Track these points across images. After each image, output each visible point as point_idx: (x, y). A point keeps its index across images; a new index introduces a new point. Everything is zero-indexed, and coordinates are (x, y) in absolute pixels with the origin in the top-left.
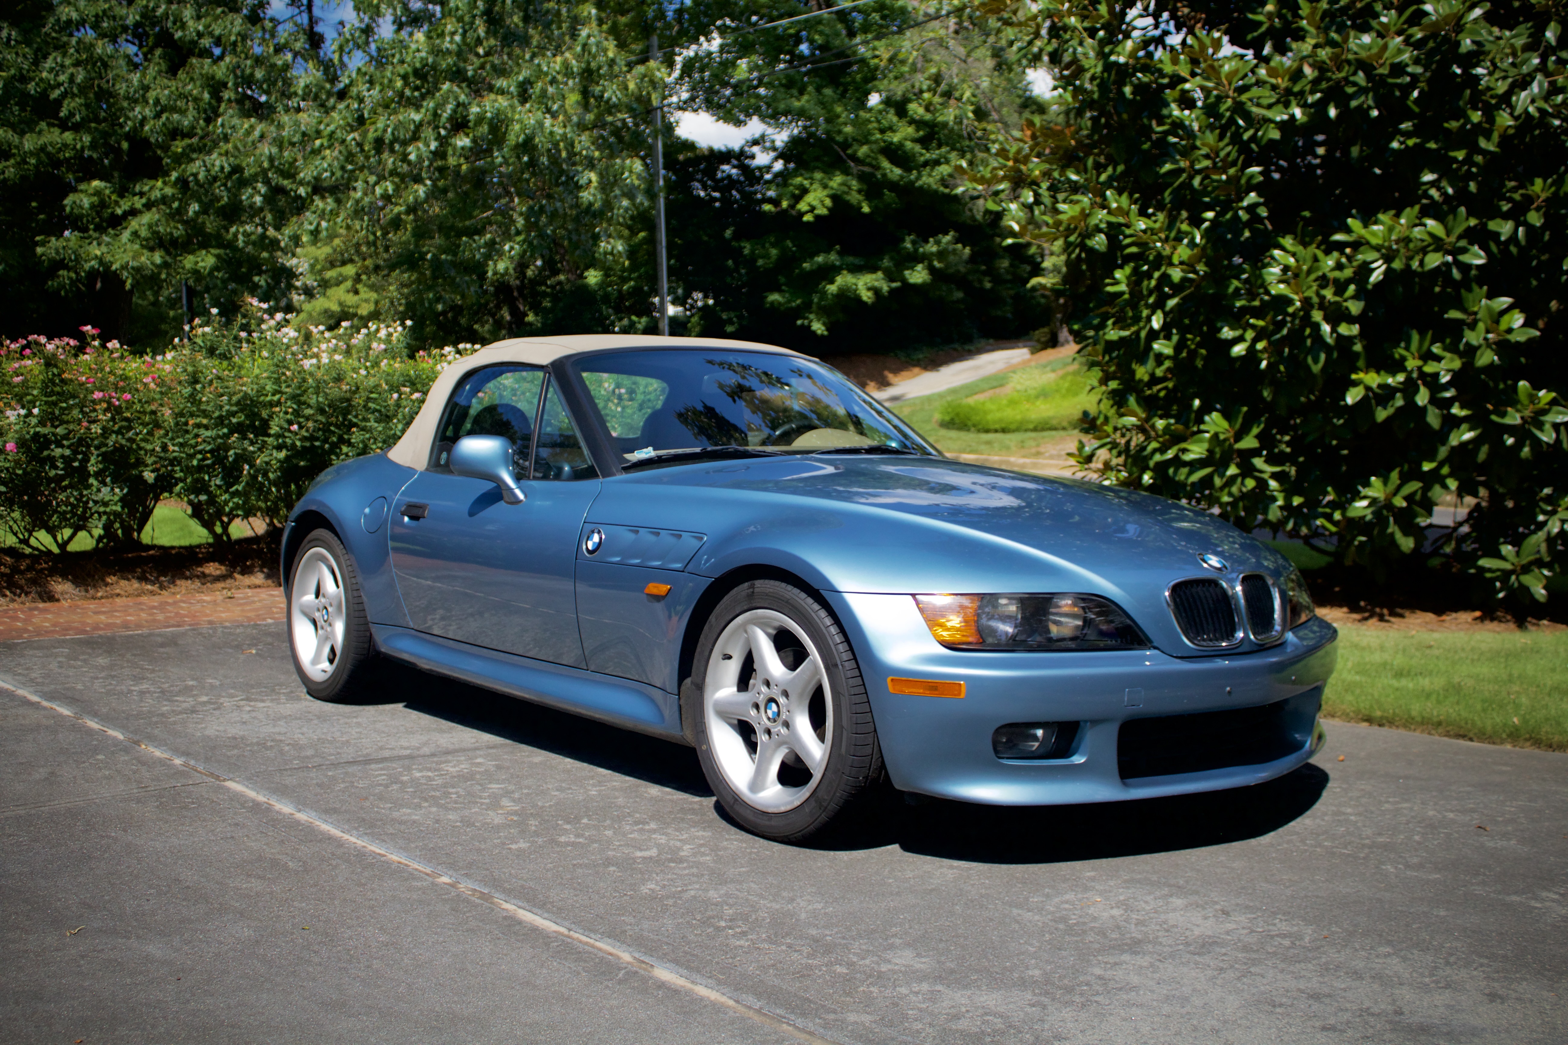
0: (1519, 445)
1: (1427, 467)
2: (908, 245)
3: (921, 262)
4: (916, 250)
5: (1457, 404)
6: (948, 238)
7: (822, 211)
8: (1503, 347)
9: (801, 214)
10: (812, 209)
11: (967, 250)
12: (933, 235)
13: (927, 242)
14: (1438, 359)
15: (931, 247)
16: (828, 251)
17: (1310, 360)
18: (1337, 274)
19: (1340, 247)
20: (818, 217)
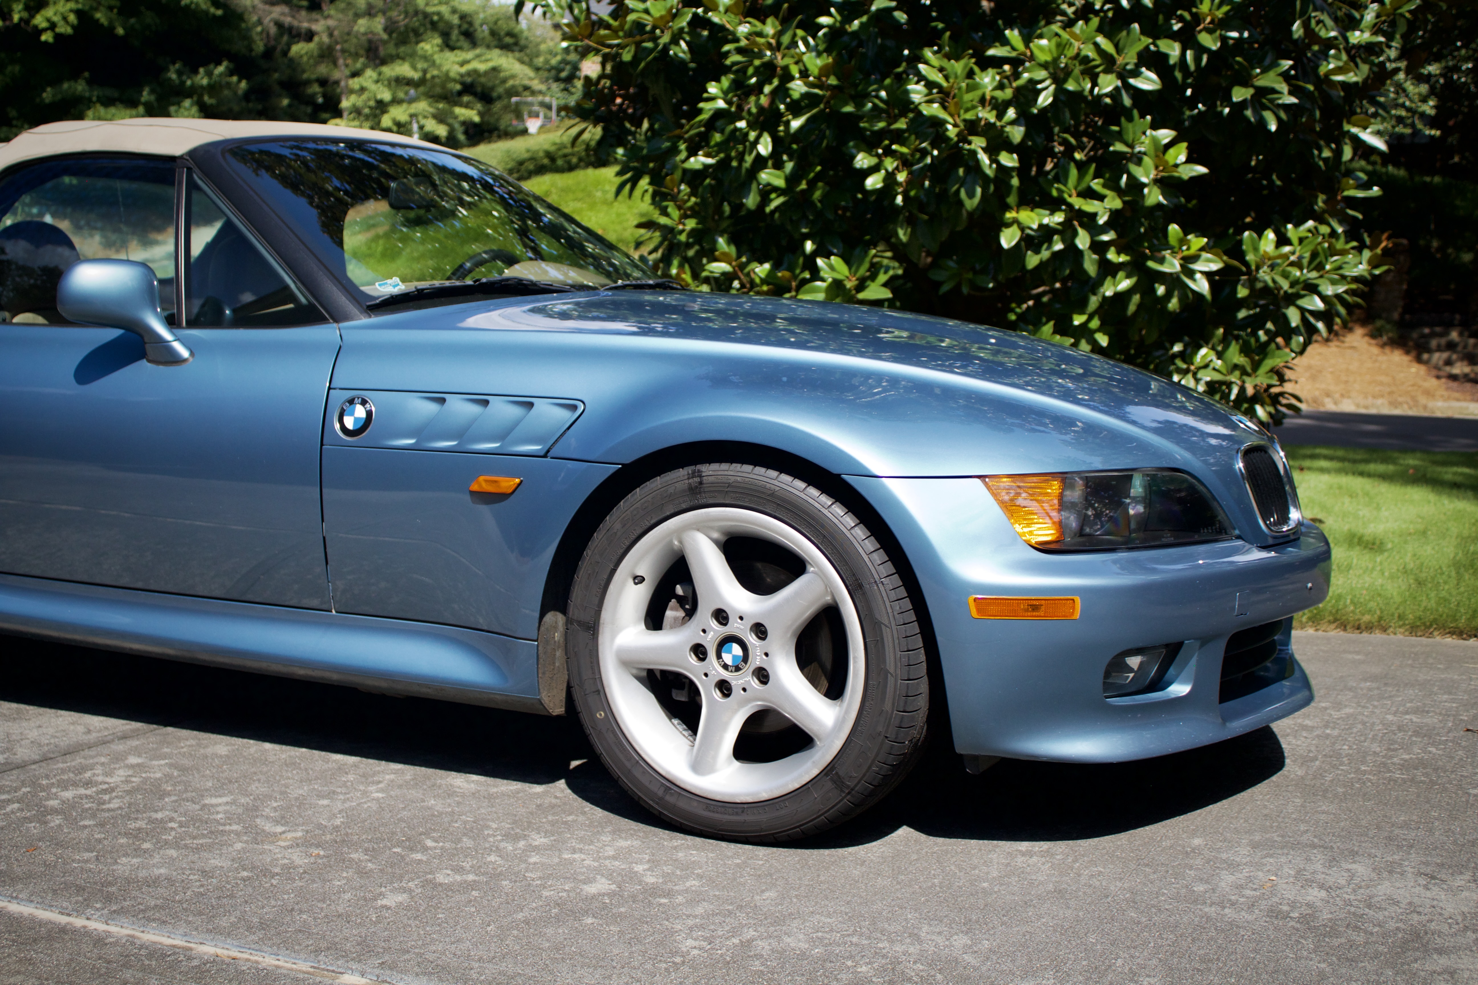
0: (1168, 296)
1: (1078, 320)
2: (174, 76)
3: (189, 96)
4: (183, 83)
5: (1113, 249)
6: (221, 69)
7: (64, 29)
8: (1166, 183)
9: (39, 32)
10: (53, 26)
11: (243, 84)
12: (204, 65)
13: (196, 72)
14: (1101, 198)
15: (202, 79)
16: (75, 76)
17: (963, 194)
18: (998, 94)
19: (997, 63)
20: (58, 37)
